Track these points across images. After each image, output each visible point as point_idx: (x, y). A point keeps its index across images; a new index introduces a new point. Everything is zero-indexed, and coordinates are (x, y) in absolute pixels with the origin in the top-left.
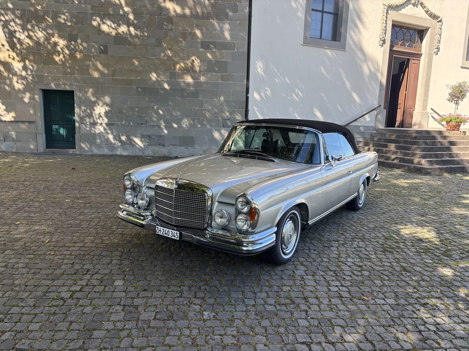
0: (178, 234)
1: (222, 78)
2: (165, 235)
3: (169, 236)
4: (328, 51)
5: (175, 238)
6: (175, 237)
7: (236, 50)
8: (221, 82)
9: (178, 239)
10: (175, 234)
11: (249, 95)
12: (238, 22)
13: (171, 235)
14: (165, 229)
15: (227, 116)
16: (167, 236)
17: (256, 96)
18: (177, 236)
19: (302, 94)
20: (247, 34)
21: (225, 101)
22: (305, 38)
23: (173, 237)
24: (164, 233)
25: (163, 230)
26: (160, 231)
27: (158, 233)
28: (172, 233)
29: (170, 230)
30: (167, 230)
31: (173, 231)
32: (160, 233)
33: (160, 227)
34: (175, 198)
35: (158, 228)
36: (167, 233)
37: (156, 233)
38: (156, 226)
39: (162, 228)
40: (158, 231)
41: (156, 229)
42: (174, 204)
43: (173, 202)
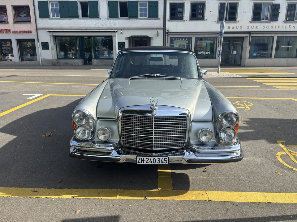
0: (167, 160)
3: (156, 163)
5: (164, 164)
6: (163, 162)
9: (167, 164)
10: (163, 160)
13: (157, 161)
14: (149, 158)
16: (153, 163)
23: (161, 163)
24: (148, 161)
25: (147, 159)
26: (143, 160)
27: (141, 163)
28: (159, 159)
29: (156, 158)
30: (152, 158)
31: (161, 158)
32: (144, 163)
33: (142, 157)
34: (155, 124)
35: (140, 158)
36: (152, 161)
37: (138, 163)
38: (138, 157)
39: (145, 158)
40: (140, 161)
41: (138, 159)
42: (154, 130)
43: (152, 129)
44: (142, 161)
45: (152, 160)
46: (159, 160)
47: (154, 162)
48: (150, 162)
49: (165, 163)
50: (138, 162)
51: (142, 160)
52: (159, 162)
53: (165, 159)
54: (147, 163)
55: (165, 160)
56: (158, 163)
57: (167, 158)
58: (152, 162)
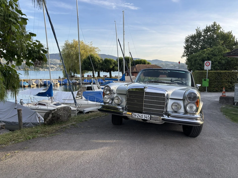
0: (150, 117)
2: (139, 118)
3: (143, 118)
5: (147, 119)
6: (147, 118)
9: (149, 119)
10: (147, 117)
13: (144, 117)
14: (139, 114)
16: (141, 118)
18: (149, 118)
23: (146, 119)
26: (136, 115)
27: (134, 117)
29: (143, 115)
30: (141, 114)
31: (146, 115)
33: (135, 113)
34: (145, 96)
35: (134, 114)
38: (133, 113)
39: (137, 114)
41: (133, 114)
42: (144, 100)
43: (143, 99)
45: (141, 116)
46: (145, 117)
50: (133, 116)
51: (135, 115)
53: (148, 116)
54: (137, 117)
55: (148, 117)
57: (150, 115)
58: (140, 117)
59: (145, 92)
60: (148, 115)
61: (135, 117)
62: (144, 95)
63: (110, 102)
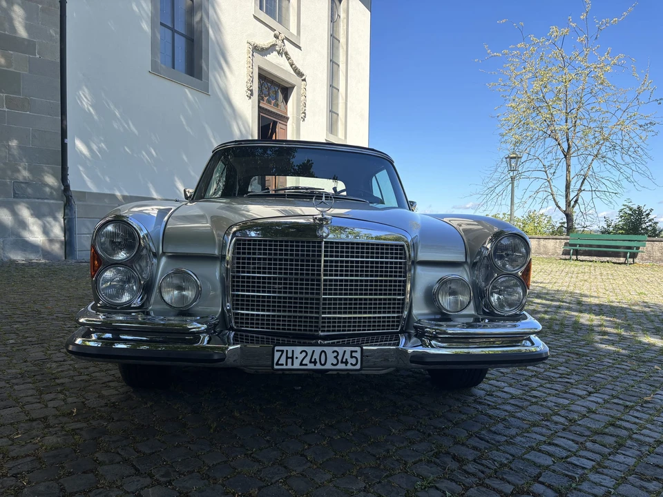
0: (358, 355)
1: (10, 103)
2: (311, 366)
3: (328, 366)
4: (187, 90)
5: (349, 367)
6: (346, 363)
7: (38, 56)
8: (7, 110)
9: (358, 367)
10: (347, 356)
11: (68, 141)
12: (40, 6)
13: (331, 360)
14: (309, 349)
15: (24, 177)
16: (318, 366)
17: (80, 145)
18: (354, 361)
19: (155, 151)
20: (59, 30)
21: (19, 147)
22: (154, 63)
23: (341, 366)
24: (307, 361)
25: (304, 354)
26: (292, 358)
27: (284, 367)
28: (335, 354)
29: (329, 350)
30: (318, 350)
31: (340, 350)
32: (292, 364)
33: (290, 349)
34: (325, 262)
35: (282, 351)
36: (318, 360)
37: (276, 367)
38: (277, 348)
39: (298, 349)
40: (283, 361)
41: (277, 355)
42: (323, 278)
43: (320, 275)
44: (290, 361)
45: (316, 356)
46: (336, 357)
47: (323, 362)
48: (311, 362)
49: (351, 364)
50: (277, 364)
51: (287, 358)
52: (335, 362)
53: (352, 352)
54: (301, 364)
55: (352, 357)
56: (332, 364)
57: (358, 349)
58: (315, 363)
59: (326, 242)
60: (349, 349)
61: (289, 366)
62: (323, 259)
63: (137, 302)
